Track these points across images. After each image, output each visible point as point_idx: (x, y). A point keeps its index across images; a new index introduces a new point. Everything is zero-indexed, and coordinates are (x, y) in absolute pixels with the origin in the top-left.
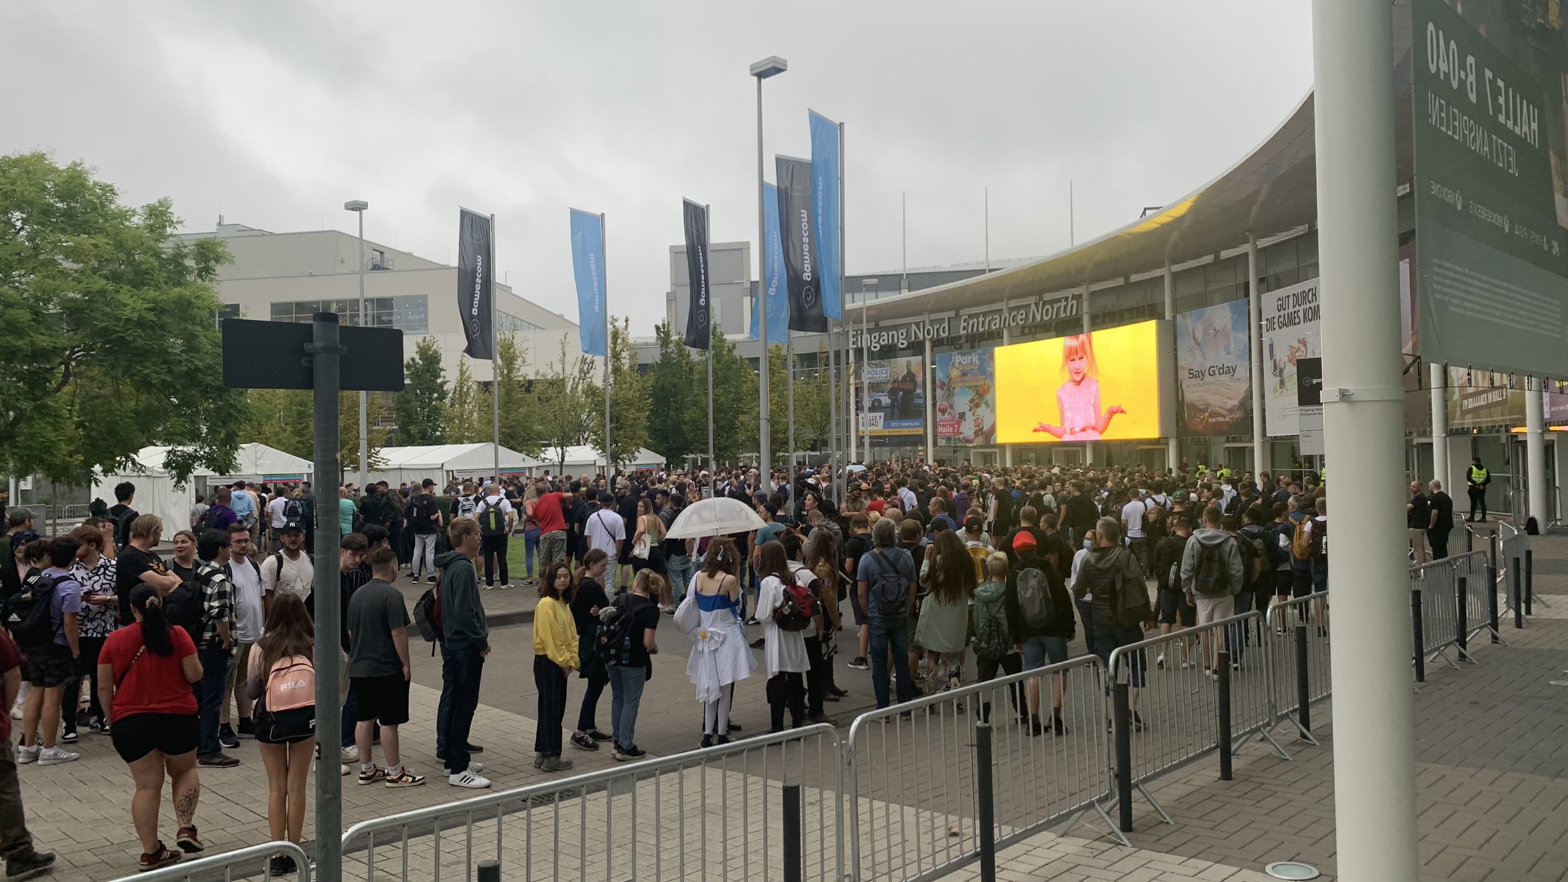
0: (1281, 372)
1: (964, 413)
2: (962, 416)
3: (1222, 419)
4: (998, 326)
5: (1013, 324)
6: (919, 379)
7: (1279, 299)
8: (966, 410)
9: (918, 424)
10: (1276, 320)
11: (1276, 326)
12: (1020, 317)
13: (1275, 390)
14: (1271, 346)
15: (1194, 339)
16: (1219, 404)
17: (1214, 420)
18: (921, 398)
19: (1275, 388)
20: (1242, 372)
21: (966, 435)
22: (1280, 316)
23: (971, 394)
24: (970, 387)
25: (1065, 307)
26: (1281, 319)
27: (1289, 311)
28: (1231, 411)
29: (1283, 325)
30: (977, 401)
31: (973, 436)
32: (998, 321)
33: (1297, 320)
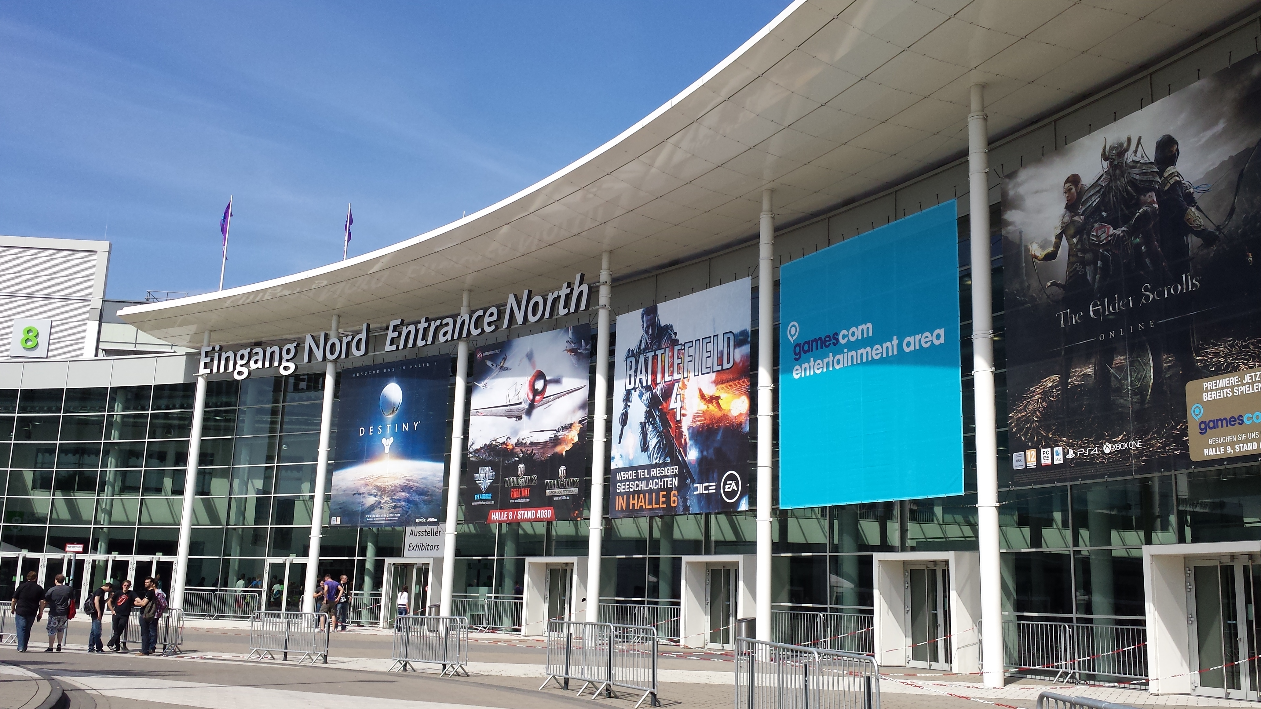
4: (449, 337)
5: (475, 332)
12: (487, 319)
25: (568, 297)
32: (450, 329)
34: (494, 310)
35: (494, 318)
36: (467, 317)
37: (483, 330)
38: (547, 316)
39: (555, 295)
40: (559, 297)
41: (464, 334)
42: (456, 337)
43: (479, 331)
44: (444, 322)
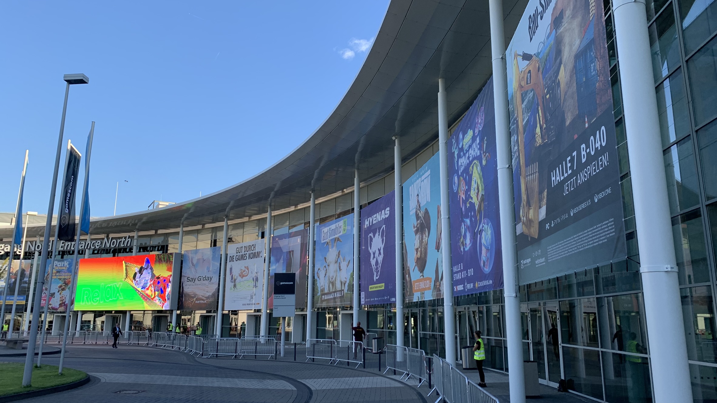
0: (235, 280)
1: (54, 293)
2: (53, 295)
3: (203, 302)
4: (83, 248)
5: (92, 247)
6: (27, 273)
8: (56, 291)
9: (22, 298)
10: (235, 257)
11: (234, 260)
12: (97, 244)
13: (231, 289)
14: (231, 269)
15: (192, 263)
16: (202, 294)
17: (198, 302)
18: (26, 283)
19: (231, 288)
20: (215, 280)
21: (53, 306)
22: (237, 255)
23: (61, 283)
24: (60, 279)
25: (124, 242)
26: (237, 257)
27: (242, 254)
28: (208, 298)
29: (238, 259)
30: (64, 287)
31: (58, 306)
32: (83, 245)
33: (245, 258)
35: (100, 244)
36: (90, 242)
37: (95, 247)
38: (116, 246)
39: (120, 240)
41: (89, 248)
42: (86, 248)
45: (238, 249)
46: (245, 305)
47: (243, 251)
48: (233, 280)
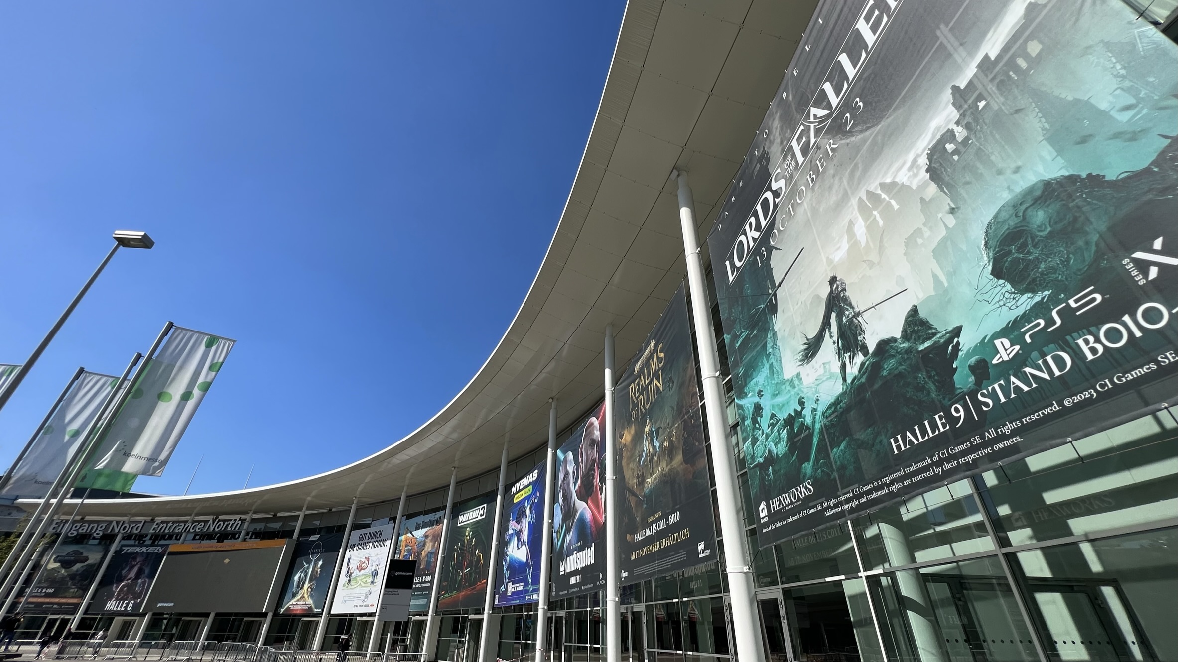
4: (180, 530)
7: (361, 534)
10: (356, 546)
11: (355, 549)
12: (199, 526)
22: (359, 543)
25: (232, 524)
27: (365, 541)
29: (359, 548)
32: (181, 528)
33: (368, 547)
34: (203, 524)
35: (202, 526)
36: (190, 524)
37: (195, 530)
38: (222, 529)
39: (228, 522)
40: (229, 523)
41: (187, 531)
42: (183, 531)
43: (193, 530)
44: (180, 524)
45: (361, 536)
46: (357, 606)
47: (367, 538)
48: (349, 574)
